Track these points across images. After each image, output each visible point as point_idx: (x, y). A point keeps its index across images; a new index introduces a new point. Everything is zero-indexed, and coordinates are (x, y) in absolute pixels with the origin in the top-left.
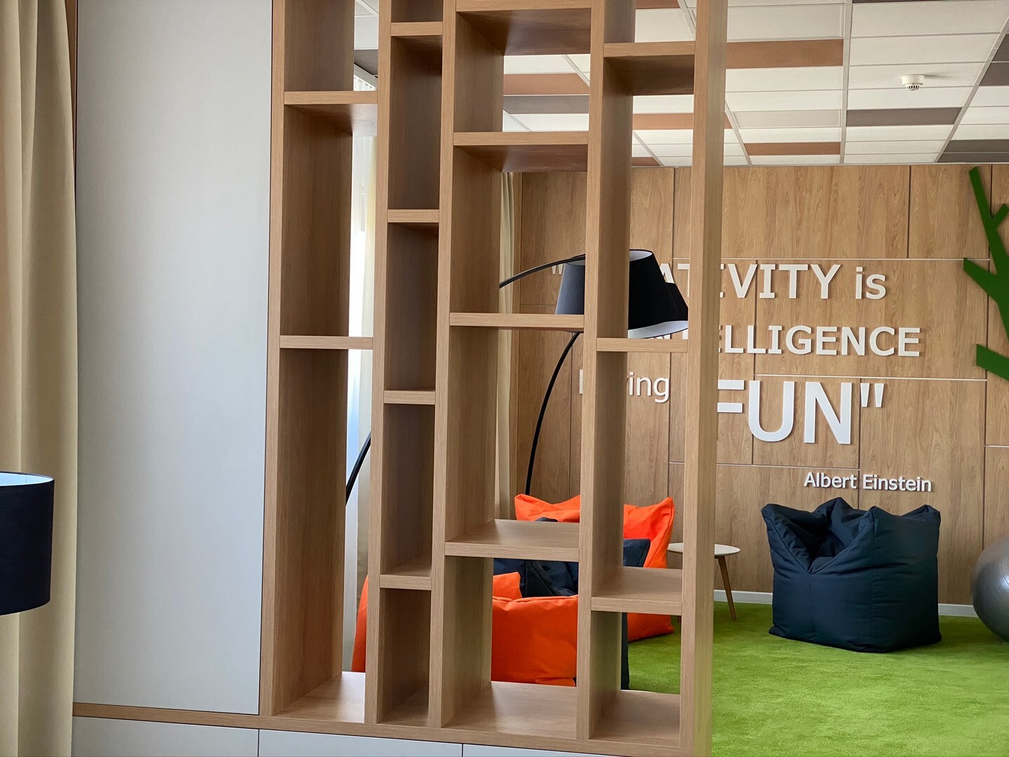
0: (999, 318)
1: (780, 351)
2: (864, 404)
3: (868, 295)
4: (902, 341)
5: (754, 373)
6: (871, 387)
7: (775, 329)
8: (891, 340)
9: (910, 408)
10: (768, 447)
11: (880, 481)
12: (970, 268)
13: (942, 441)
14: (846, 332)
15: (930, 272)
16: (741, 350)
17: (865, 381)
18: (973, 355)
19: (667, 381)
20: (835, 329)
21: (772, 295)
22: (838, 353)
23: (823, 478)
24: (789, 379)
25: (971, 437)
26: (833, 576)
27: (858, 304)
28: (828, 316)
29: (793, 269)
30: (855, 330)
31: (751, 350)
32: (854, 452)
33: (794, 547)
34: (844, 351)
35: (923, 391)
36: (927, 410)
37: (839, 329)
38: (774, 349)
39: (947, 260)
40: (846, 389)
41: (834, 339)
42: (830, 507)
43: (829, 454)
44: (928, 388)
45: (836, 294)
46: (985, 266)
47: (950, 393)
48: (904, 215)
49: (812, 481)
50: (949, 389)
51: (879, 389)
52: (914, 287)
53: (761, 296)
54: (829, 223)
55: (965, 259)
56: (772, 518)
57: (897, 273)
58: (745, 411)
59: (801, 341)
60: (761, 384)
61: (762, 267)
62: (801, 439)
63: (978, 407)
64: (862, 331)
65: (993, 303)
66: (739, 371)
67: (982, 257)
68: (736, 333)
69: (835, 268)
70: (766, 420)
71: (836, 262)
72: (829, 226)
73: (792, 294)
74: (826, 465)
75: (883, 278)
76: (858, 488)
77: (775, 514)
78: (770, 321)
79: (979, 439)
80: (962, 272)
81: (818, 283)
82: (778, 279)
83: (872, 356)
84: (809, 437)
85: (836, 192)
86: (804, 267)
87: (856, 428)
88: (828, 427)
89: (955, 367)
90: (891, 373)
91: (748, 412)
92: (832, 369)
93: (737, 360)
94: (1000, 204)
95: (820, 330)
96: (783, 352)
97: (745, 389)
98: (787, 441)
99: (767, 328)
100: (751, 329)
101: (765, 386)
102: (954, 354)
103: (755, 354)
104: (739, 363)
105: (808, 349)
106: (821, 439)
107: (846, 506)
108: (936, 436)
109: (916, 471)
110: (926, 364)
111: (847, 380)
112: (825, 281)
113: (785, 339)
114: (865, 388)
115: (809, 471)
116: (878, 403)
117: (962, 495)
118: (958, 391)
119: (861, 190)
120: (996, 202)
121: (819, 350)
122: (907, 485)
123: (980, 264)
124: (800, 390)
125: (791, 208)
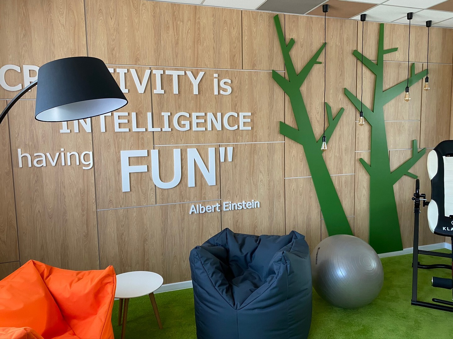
0: (290, 106)
1: (170, 130)
2: (222, 160)
3: (221, 92)
4: (241, 120)
5: (154, 144)
6: (226, 149)
7: (166, 115)
8: (235, 120)
9: (247, 161)
10: (166, 192)
11: (233, 205)
13: (264, 178)
14: (210, 116)
15: (255, 79)
16: (144, 130)
17: (222, 146)
18: (277, 129)
19: (91, 153)
20: (203, 114)
21: (163, 92)
22: (206, 129)
23: (201, 208)
24: (177, 147)
25: (278, 174)
27: (216, 98)
28: (198, 107)
29: (175, 74)
30: (215, 114)
31: (150, 129)
32: (218, 190)
34: (209, 128)
35: (253, 150)
36: (256, 161)
37: (206, 114)
38: (166, 128)
39: (263, 72)
40: (211, 152)
41: (203, 121)
43: (203, 192)
44: (256, 148)
45: (203, 92)
46: (283, 76)
47: (267, 150)
48: (239, 41)
49: (195, 210)
50: (266, 148)
51: (230, 150)
52: (246, 88)
53: (155, 92)
54: (196, 44)
55: (273, 70)
57: (237, 79)
58: (149, 170)
59: (183, 122)
60: (159, 152)
61: (154, 72)
62: (186, 185)
63: (281, 158)
64: (219, 115)
65: (287, 97)
66: (143, 144)
67: (281, 70)
68: (140, 117)
69: (201, 74)
70: (164, 175)
71: (201, 70)
72: (196, 46)
73: (176, 91)
74: (203, 200)
75: (229, 81)
76: (221, 211)
78: (162, 110)
79: (282, 175)
80: (272, 80)
81: (191, 84)
82: (166, 80)
83: (225, 131)
84: (191, 182)
85: (199, 23)
86: (182, 73)
87: (218, 175)
88: (201, 176)
89: (269, 135)
90: (236, 140)
91: (151, 171)
92: (202, 140)
93: (141, 136)
94: (290, 38)
95: (194, 115)
96: (171, 129)
97: (148, 155)
98: (178, 187)
99: (160, 114)
100: (149, 115)
101: (161, 152)
102: (268, 128)
103: (153, 132)
104: (143, 138)
105: (187, 127)
106: (198, 184)
108: (261, 176)
109: (251, 197)
110: (255, 134)
111: (211, 146)
112: (195, 83)
113: (172, 121)
114: (222, 150)
115: (192, 204)
116: (230, 159)
117: (275, 208)
118: (271, 149)
119: (214, 24)
120: (288, 37)
121: (195, 128)
122: (247, 206)
123: (281, 74)
124: (184, 154)
125: (171, 32)
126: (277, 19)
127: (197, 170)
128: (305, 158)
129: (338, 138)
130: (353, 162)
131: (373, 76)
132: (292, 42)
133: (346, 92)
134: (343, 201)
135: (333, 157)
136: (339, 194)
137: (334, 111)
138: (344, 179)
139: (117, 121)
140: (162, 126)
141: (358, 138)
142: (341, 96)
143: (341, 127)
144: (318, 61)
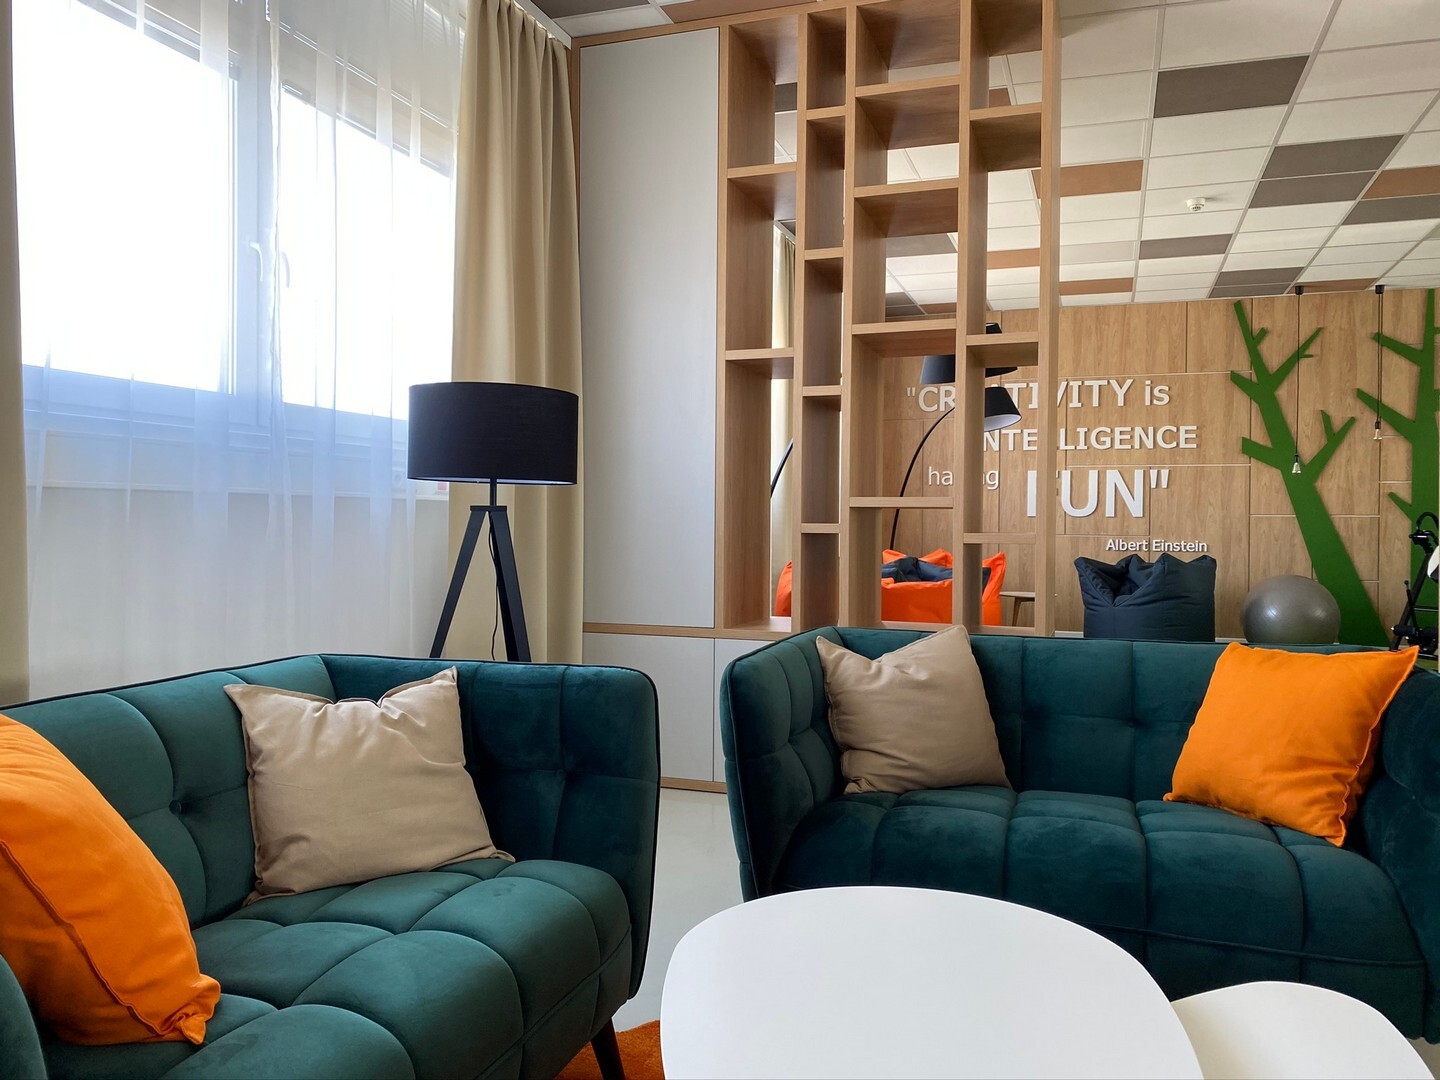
0: (1260, 416)
1: (1086, 448)
2: (1153, 486)
3: (1155, 402)
4: (1183, 436)
5: (1066, 464)
6: (1159, 473)
7: (1082, 431)
8: (1175, 436)
9: (1190, 488)
10: (1078, 520)
11: (1167, 544)
12: (1236, 379)
13: (1215, 513)
14: (1138, 431)
15: (1204, 383)
17: (1154, 468)
18: (1240, 446)
19: (997, 473)
20: (1129, 429)
21: (1080, 405)
22: (1132, 447)
23: (1121, 544)
24: (1094, 469)
25: (1238, 506)
26: (1131, 607)
27: (1147, 409)
28: (1123, 420)
29: (1095, 384)
30: (1145, 429)
31: (1063, 447)
32: (1146, 523)
33: (1101, 588)
34: (1137, 446)
35: (1200, 475)
36: (1203, 489)
37: (1133, 429)
38: (1082, 446)
39: (1217, 374)
40: (1138, 475)
41: (1129, 437)
42: (1128, 561)
43: (1125, 524)
44: (1204, 472)
45: (1130, 403)
46: (1248, 377)
47: (1221, 475)
48: (1182, 340)
49: (1113, 546)
50: (1220, 472)
51: (1165, 474)
52: (1191, 395)
53: (1071, 405)
54: (1123, 348)
55: (1231, 372)
56: (1083, 566)
57: (1178, 384)
58: (1059, 494)
59: (1102, 439)
60: (1072, 472)
61: (1071, 383)
62: (1104, 514)
63: (1243, 486)
64: (1151, 429)
65: (1255, 405)
67: (1245, 369)
69: (1129, 382)
70: (1076, 500)
71: (1129, 378)
72: (1124, 350)
73: (1095, 403)
74: (1125, 534)
75: (1167, 389)
76: (1149, 550)
77: (1085, 565)
78: (1078, 424)
79: (1244, 511)
80: (1230, 383)
81: (1115, 394)
82: (1084, 391)
83: (1158, 449)
84: (1110, 511)
85: (1129, 324)
86: (1105, 382)
87: (1147, 504)
88: (1125, 504)
89: (1225, 455)
90: (1174, 462)
91: (1061, 496)
92: (1127, 460)
94: (1260, 328)
95: (1117, 430)
96: (1088, 448)
97: (1059, 477)
98: (1093, 515)
99: (1075, 430)
100: (1063, 431)
101: (1074, 474)
102: (1224, 446)
103: (1066, 450)
105: (1108, 445)
106: (1119, 515)
107: (1141, 561)
108: (1210, 509)
109: (1195, 536)
110: (1202, 454)
111: (1138, 468)
112: (1121, 393)
113: (1089, 437)
114: (1153, 474)
115: (1109, 539)
116: (1164, 485)
117: (1231, 553)
118: (1228, 474)
119: (1148, 322)
120: (1256, 327)
121: (1117, 446)
122: (1188, 547)
123: (1244, 375)
124: (1101, 475)
125: (1094, 337)
126: (1239, 307)
127: (1118, 497)
128: (1284, 487)
129: (1344, 461)
130: (1374, 497)
131: (1415, 369)
132: (1264, 333)
133: (1361, 395)
134: (1355, 555)
135: (1335, 488)
136: (1347, 545)
137: (1338, 423)
138: (1356, 523)
139: (1026, 439)
140: (1076, 442)
141: (1386, 462)
142: (1350, 400)
143: (1350, 445)
144: (1307, 353)
